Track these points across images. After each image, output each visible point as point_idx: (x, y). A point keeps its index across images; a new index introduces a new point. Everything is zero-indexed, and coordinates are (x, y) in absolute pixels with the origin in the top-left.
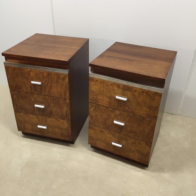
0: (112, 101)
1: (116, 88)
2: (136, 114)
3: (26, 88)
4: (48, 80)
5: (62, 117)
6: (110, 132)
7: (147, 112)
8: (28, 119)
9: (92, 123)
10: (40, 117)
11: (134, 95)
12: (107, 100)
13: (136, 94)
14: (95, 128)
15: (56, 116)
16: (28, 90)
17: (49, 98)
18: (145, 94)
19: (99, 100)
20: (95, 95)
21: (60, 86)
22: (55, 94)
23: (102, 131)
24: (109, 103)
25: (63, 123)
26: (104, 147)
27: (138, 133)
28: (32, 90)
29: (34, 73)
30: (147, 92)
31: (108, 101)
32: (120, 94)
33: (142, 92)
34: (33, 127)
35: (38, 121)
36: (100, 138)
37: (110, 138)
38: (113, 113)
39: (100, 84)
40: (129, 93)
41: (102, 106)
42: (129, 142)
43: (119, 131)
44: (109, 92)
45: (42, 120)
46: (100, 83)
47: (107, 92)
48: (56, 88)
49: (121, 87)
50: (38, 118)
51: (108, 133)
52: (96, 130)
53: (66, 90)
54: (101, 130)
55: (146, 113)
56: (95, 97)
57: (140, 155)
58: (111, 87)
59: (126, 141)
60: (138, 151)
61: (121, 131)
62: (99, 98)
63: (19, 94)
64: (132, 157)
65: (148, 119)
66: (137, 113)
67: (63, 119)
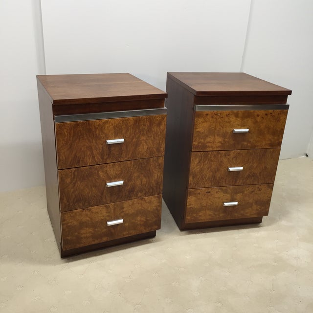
0: (226, 140)
1: (233, 118)
2: (256, 148)
3: (93, 158)
4: (135, 131)
5: (148, 191)
6: (220, 189)
7: (270, 140)
8: (88, 218)
9: (194, 185)
10: (111, 205)
11: (256, 122)
12: (220, 140)
13: (259, 119)
14: (199, 191)
15: (139, 194)
16: (96, 159)
17: (131, 163)
18: (269, 116)
19: (207, 144)
20: (202, 139)
21: (152, 137)
22: (143, 154)
23: (209, 192)
24: (222, 143)
25: (150, 202)
26: (211, 217)
27: (258, 175)
28: (102, 158)
29: (112, 124)
30: (271, 114)
31: (220, 142)
32: (238, 125)
33: (266, 115)
34: (96, 230)
35: (108, 214)
36: (205, 205)
37: (219, 198)
38: (227, 156)
39: (211, 119)
40: (250, 120)
41: (210, 152)
42: (245, 192)
43: (233, 181)
44: (223, 127)
45: (115, 209)
46: (212, 117)
47: (220, 128)
48: (146, 142)
49: (239, 115)
50: (107, 207)
51: (217, 192)
52: (199, 193)
53: (160, 142)
54: (207, 191)
55: (269, 142)
56: (202, 140)
57: (258, 207)
58: (227, 120)
59: (241, 194)
60: (256, 202)
61: (236, 182)
62: (208, 139)
63: (76, 173)
64: (248, 215)
65: (272, 150)
66: (258, 146)
67: (151, 194)
